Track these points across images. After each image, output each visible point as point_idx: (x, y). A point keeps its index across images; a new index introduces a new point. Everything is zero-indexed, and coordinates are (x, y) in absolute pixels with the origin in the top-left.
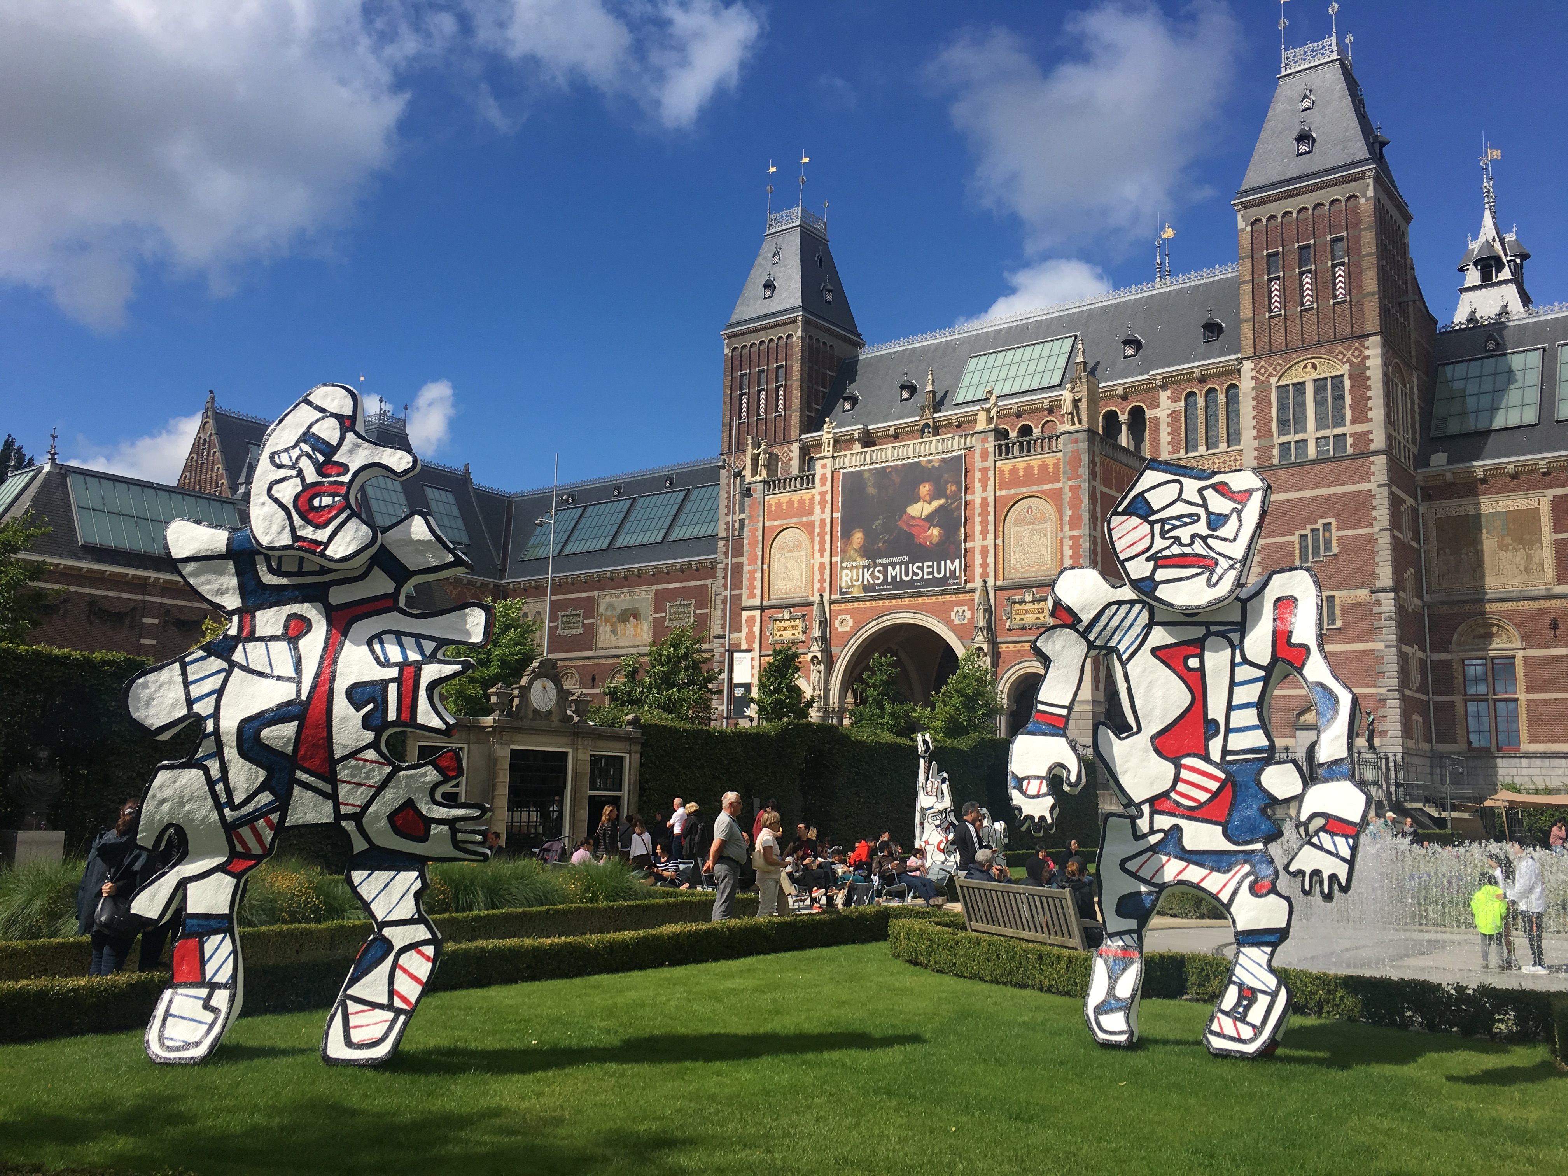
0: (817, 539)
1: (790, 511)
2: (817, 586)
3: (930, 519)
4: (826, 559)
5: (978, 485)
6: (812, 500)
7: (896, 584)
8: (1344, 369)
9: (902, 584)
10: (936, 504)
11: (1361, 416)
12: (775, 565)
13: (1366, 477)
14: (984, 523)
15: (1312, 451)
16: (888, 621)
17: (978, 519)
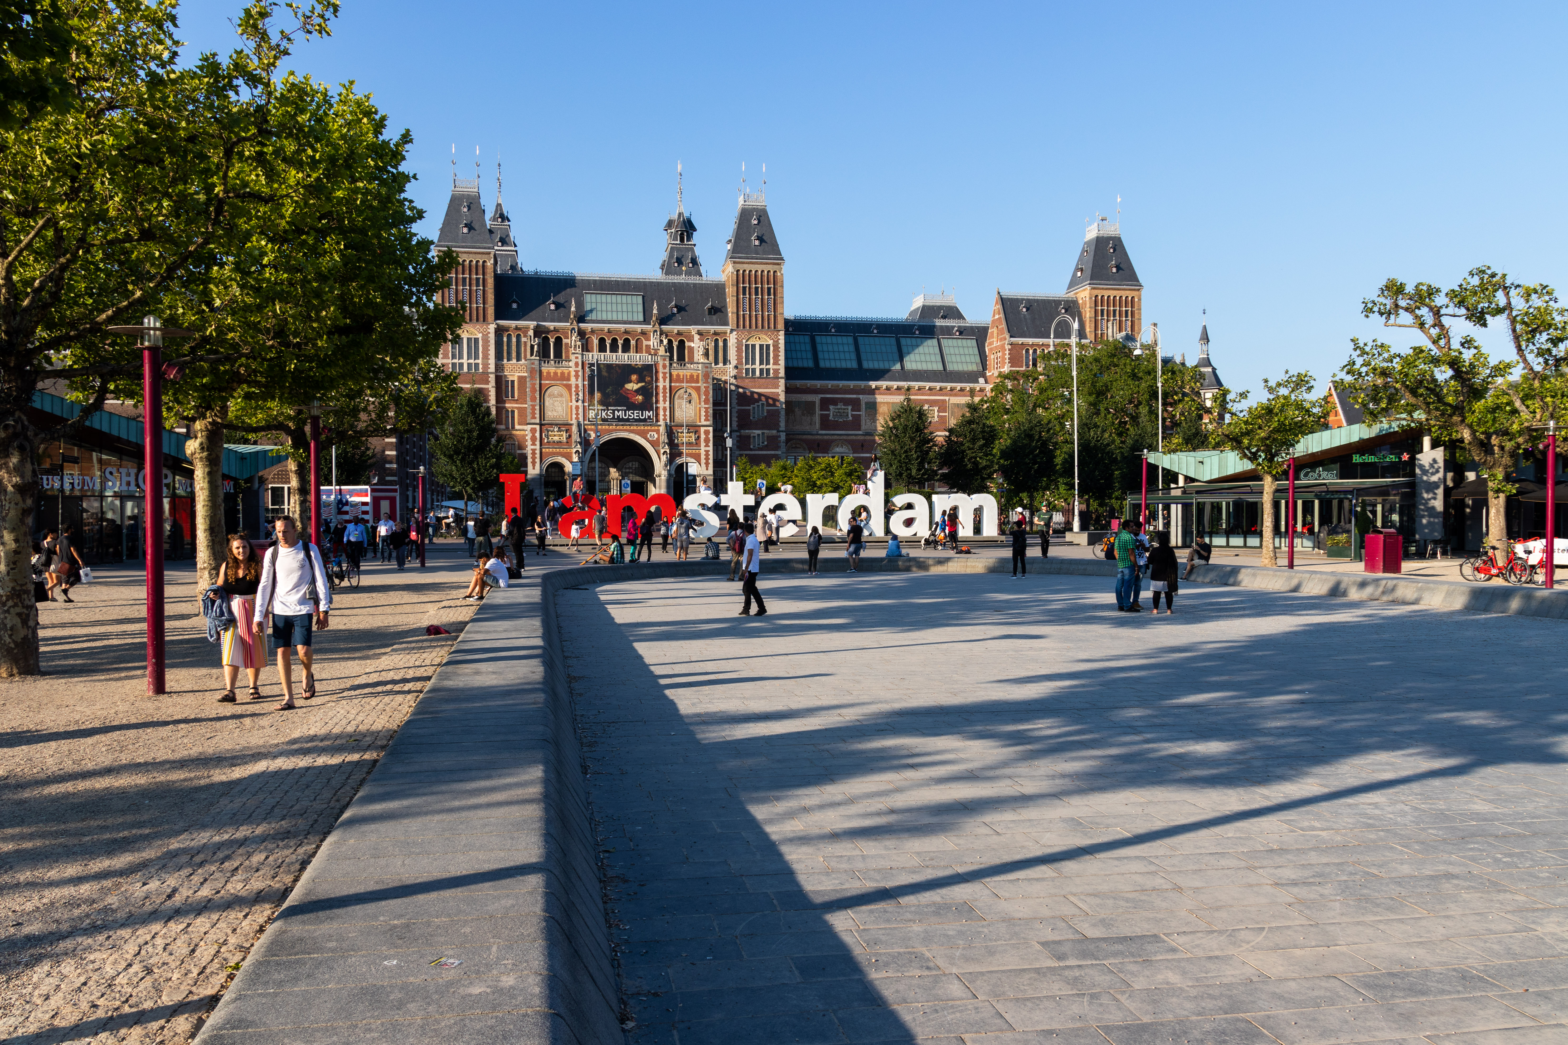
0: (574, 393)
1: (555, 377)
2: (574, 416)
3: (637, 391)
4: (580, 403)
5: (661, 379)
6: (569, 373)
7: (619, 419)
8: (771, 342)
9: (623, 420)
10: (640, 385)
11: (776, 363)
12: (547, 404)
13: (777, 387)
14: (664, 397)
15: (758, 373)
16: (614, 435)
17: (661, 395)
